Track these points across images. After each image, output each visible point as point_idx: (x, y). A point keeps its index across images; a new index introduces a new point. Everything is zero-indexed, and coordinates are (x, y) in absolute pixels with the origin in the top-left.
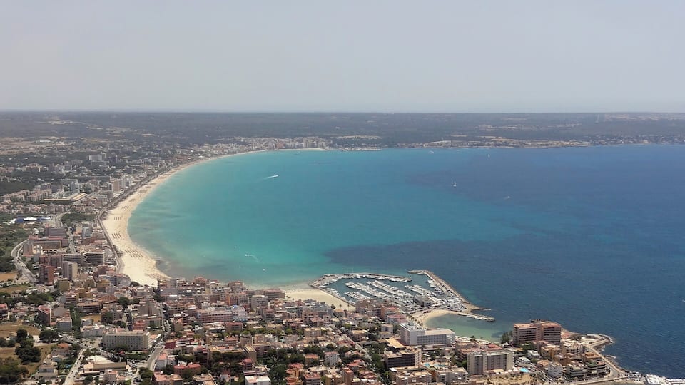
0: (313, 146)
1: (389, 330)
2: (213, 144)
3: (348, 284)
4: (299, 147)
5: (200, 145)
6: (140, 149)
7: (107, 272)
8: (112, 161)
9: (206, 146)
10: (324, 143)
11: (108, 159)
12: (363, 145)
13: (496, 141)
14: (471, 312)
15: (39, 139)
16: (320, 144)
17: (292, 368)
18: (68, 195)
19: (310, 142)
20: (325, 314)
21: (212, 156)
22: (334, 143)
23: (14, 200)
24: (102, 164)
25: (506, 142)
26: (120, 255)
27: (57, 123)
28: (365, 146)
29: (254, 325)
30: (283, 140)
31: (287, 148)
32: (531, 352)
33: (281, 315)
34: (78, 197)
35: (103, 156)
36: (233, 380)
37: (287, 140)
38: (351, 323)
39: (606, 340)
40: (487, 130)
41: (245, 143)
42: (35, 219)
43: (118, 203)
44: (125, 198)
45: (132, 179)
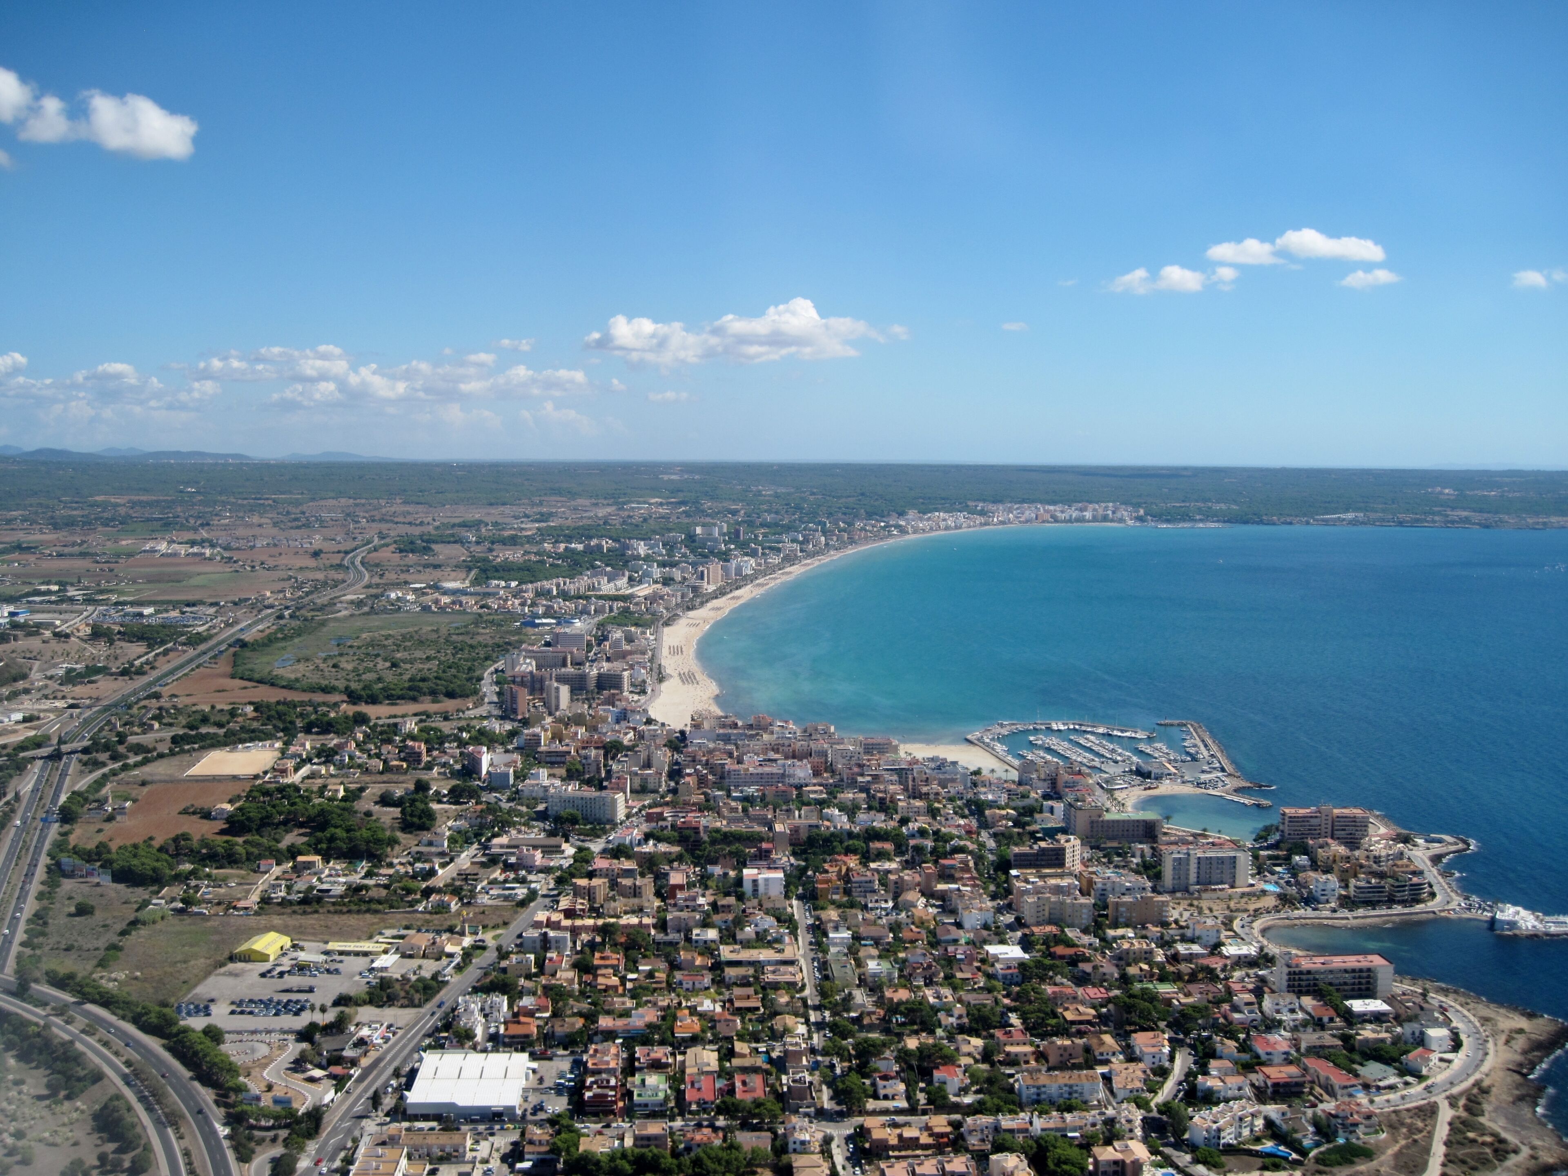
0: (1105, 519)
1: (1055, 811)
2: (924, 513)
3: (1032, 738)
4: (1079, 520)
5: (901, 514)
6: (795, 521)
7: (618, 703)
8: (734, 536)
9: (912, 514)
10: (1125, 513)
11: (729, 533)
12: (1198, 517)
13: (1447, 516)
14: (1235, 791)
15: (633, 502)
16: (1118, 515)
17: (836, 861)
18: (632, 586)
19: (1101, 512)
20: (953, 780)
21: (915, 532)
22: (1146, 514)
23: (539, 594)
24: (715, 540)
25: (1466, 517)
26: (661, 679)
27: (673, 477)
28: (1201, 520)
29: (815, 792)
30: (1052, 508)
31: (1056, 520)
32: (1297, 858)
33: (869, 778)
34: (643, 590)
35: (721, 528)
36: (726, 875)
37: (1058, 508)
38: (990, 797)
39: (1461, 846)
40: (1442, 497)
41: (982, 513)
42: (553, 621)
43: (707, 601)
44: (723, 594)
45: (749, 564)
